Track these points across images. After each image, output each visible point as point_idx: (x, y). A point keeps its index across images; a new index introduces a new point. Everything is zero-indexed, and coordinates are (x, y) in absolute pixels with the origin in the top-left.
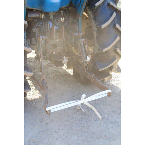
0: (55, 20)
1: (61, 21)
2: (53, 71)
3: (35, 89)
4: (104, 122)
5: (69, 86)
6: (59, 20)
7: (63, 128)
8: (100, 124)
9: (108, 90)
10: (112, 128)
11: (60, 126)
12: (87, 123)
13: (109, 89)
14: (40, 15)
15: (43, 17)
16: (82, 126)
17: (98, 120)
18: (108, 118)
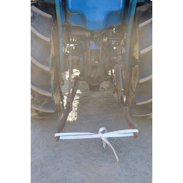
0: (98, 40)
1: (104, 41)
2: (108, 95)
3: (76, 111)
4: (121, 167)
5: (113, 115)
6: (102, 40)
7: (72, 160)
8: (114, 167)
9: (135, 129)
10: (125, 176)
11: (71, 156)
12: (100, 162)
13: (137, 129)
14: (85, 33)
15: (88, 35)
16: (93, 163)
17: (115, 162)
18: (130, 162)
